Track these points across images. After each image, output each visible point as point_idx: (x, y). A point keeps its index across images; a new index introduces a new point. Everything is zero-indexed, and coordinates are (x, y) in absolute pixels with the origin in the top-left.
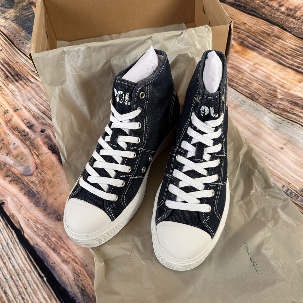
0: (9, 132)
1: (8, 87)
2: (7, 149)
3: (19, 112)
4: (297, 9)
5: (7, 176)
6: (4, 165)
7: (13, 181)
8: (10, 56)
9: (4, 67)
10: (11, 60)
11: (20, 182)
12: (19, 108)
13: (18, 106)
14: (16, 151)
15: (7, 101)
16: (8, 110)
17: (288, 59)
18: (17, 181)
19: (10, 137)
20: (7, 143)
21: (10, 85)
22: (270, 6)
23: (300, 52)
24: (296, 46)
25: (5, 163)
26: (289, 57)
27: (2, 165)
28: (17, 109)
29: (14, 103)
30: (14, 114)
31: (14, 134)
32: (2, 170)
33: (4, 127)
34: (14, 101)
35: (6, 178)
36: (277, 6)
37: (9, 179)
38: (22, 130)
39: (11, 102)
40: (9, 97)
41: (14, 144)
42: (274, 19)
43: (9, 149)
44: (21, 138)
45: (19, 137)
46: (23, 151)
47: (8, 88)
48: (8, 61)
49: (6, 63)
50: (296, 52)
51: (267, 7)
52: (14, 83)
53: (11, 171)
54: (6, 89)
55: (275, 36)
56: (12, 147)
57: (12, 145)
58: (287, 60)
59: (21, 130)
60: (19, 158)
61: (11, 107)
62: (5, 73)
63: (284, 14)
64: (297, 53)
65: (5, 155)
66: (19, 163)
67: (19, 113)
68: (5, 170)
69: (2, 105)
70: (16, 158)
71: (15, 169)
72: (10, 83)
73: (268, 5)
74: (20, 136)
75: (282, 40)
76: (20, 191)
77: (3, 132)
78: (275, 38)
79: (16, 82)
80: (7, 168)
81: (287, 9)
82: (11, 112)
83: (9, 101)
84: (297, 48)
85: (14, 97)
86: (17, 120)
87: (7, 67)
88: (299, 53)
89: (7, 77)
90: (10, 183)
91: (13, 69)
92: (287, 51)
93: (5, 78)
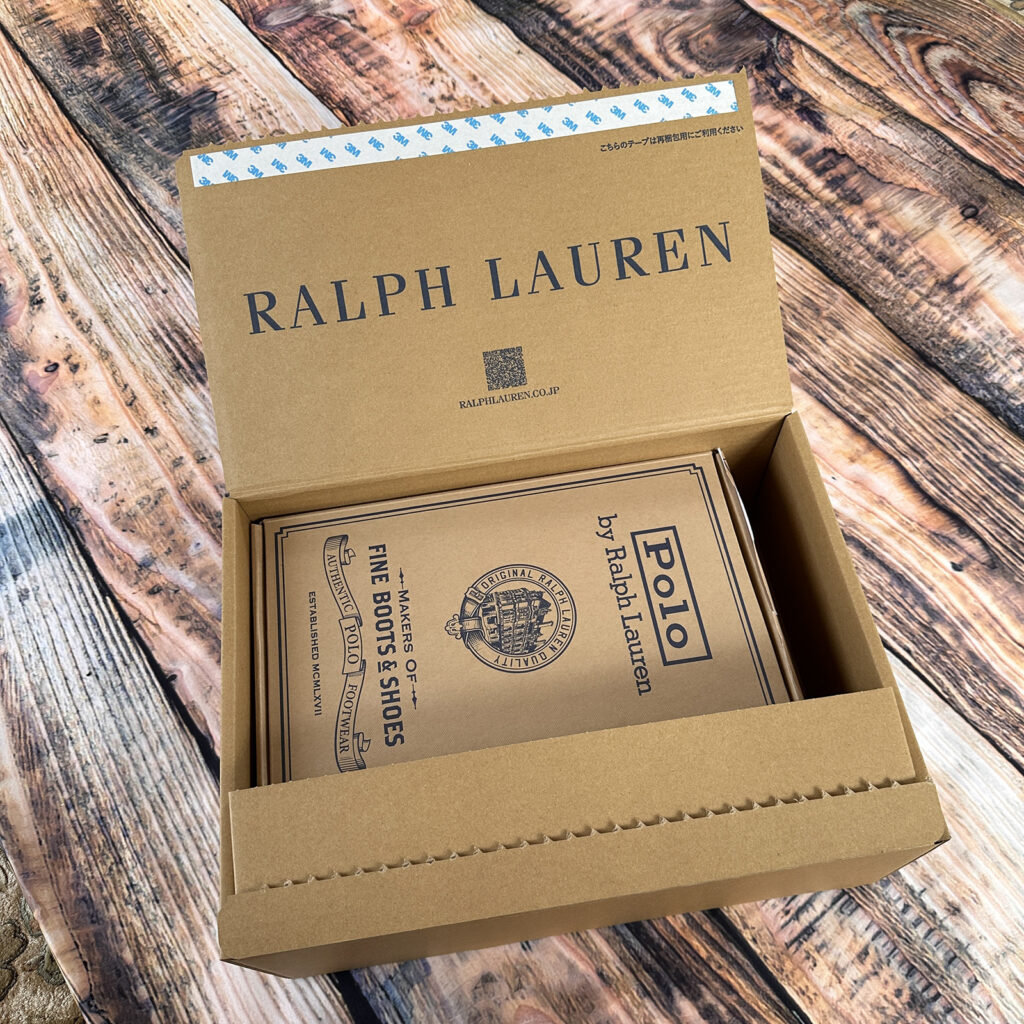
0: (185, 514)
1: (180, 394)
2: (182, 555)
3: (208, 466)
4: (908, 242)
5: (182, 618)
6: (176, 592)
7: (196, 630)
8: (187, 311)
9: (172, 340)
10: (189, 322)
11: (209, 635)
12: (207, 455)
13: (206, 450)
14: (202, 562)
15: (179, 434)
16: (181, 458)
17: (844, 391)
18: (203, 630)
19: (189, 527)
20: (182, 541)
21: (186, 388)
22: (845, 221)
23: (878, 372)
24: (874, 354)
25: (177, 586)
26: (848, 386)
27: (172, 592)
28: (204, 458)
29: (196, 441)
30: (197, 471)
31: (197, 519)
32: (172, 601)
33: (175, 500)
34: (196, 436)
35: (180, 621)
36: (861, 223)
37: (186, 625)
38: (215, 511)
39: (188, 438)
40: (185, 423)
41: (198, 544)
42: (842, 265)
43: (187, 555)
44: (213, 530)
45: (209, 529)
46: (216, 561)
47: (180, 398)
48: (182, 324)
49: (176, 331)
50: (871, 371)
51: (836, 223)
52: (195, 386)
53: (190, 606)
54: (176, 401)
55: (830, 319)
56: (192, 550)
57: (192, 547)
58: (841, 394)
59: (212, 510)
60: (207, 578)
61: (188, 451)
62: (175, 358)
63: (872, 253)
64: (870, 375)
65: (178, 568)
66: (207, 590)
67: (207, 469)
68: (177, 603)
69: (169, 444)
70: (200, 578)
71: (199, 602)
72: (184, 384)
73: (839, 218)
74: (210, 525)
75: (846, 333)
76: (210, 653)
77: (173, 512)
78: (830, 326)
79: (199, 384)
80: (182, 599)
81: (885, 236)
82: (190, 464)
83: (184, 435)
84: (875, 360)
85: (195, 425)
86: (202, 486)
87: (179, 341)
88: (876, 375)
89: (178, 367)
90: (188, 635)
91: (193, 348)
92: (847, 366)
93: (174, 368)
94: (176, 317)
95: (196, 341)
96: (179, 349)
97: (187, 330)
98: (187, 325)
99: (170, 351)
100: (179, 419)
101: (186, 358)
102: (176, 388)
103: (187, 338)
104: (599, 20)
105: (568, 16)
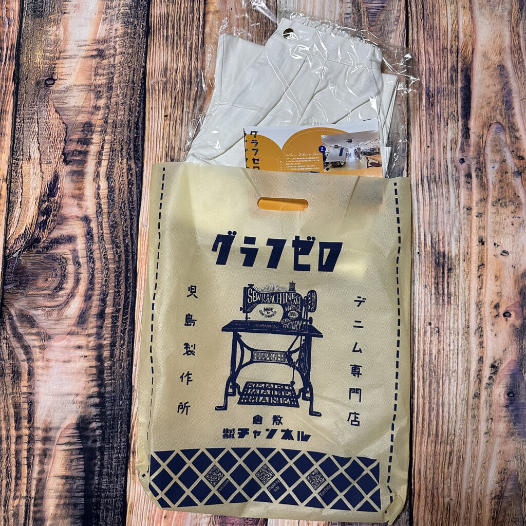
0: (491, 186)
2: (502, 167)
3: (468, 203)
4: (93, 87)
5: (517, 138)
6: (513, 151)
7: (515, 129)
8: (427, 304)
9: (443, 290)
10: (429, 296)
11: (511, 123)
12: (465, 209)
13: (464, 213)
14: (496, 158)
15: (471, 231)
16: (477, 216)
17: (192, 43)
18: (512, 127)
19: (492, 178)
20: (499, 174)
21: (453, 255)
22: (106, 119)
23: (174, 39)
24: (167, 46)
25: (511, 153)
26: (188, 43)
27: (515, 152)
28: (468, 209)
29: (465, 221)
30: (474, 204)
31: (487, 180)
32: (517, 148)
33: (491, 196)
34: (464, 224)
35: (519, 137)
36: (102, 112)
37: (517, 134)
38: (478, 179)
39: (468, 225)
40: (465, 235)
41: (493, 168)
43: (500, 166)
44: (484, 170)
45: (485, 172)
46: (490, 153)
47: (459, 250)
48: (433, 297)
49: (438, 292)
52: (448, 253)
53: (511, 141)
56: (497, 166)
57: (496, 168)
60: (498, 148)
61: (472, 218)
62: (448, 277)
65: (507, 162)
66: (501, 143)
68: (515, 146)
69: (478, 228)
70: (500, 150)
71: (507, 140)
72: (453, 258)
73: (106, 122)
74: (484, 174)
75: (167, 64)
76: (515, 115)
77: (495, 190)
78: (169, 73)
79: (446, 254)
80: (512, 147)
81: (98, 97)
82: (475, 211)
83: (469, 229)
84: (169, 44)
85: (461, 230)
86: (476, 195)
87: (441, 286)
89: (450, 270)
90: (519, 129)
91: (436, 277)
93: (452, 270)
94: (434, 304)
95: (433, 280)
96: (443, 281)
97: (433, 291)
98: (431, 295)
99: (448, 283)
100: (466, 239)
101: (443, 273)
102: (457, 259)
103: (436, 286)
104: (79, 347)
105: (94, 363)
